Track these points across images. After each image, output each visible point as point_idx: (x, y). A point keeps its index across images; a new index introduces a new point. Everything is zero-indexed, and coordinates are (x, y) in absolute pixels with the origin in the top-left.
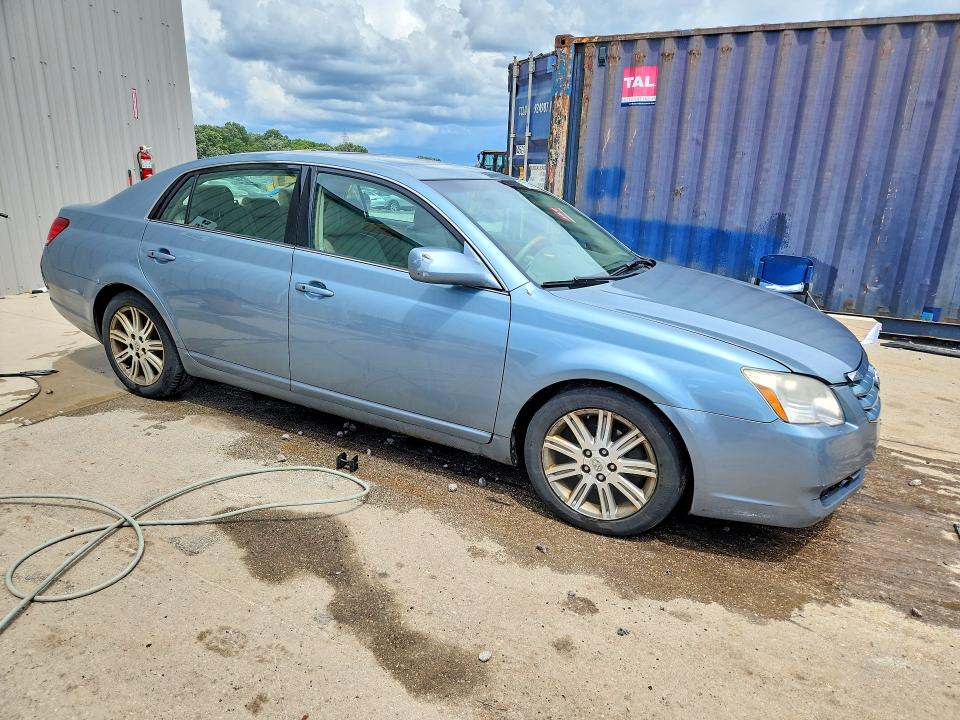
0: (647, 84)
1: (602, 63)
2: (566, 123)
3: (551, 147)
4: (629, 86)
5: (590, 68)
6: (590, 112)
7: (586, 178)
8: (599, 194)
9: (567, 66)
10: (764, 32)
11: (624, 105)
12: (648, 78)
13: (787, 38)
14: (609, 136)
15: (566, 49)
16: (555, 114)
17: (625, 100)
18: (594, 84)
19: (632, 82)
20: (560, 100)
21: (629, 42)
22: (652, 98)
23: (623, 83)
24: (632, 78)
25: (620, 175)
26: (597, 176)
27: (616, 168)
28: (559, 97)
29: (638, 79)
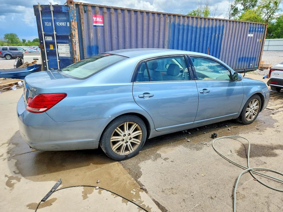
0: (100, 21)
1: (85, 12)
2: (77, 30)
3: (73, 38)
4: (95, 20)
5: (82, 13)
6: (84, 27)
7: (86, 49)
8: (92, 54)
9: (74, 11)
10: (127, 10)
11: (94, 26)
12: (100, 18)
13: (132, 13)
14: (92, 35)
15: (72, 5)
16: (72, 27)
17: (95, 24)
18: (84, 18)
19: (96, 19)
20: (74, 22)
21: (93, 7)
22: (102, 25)
23: (93, 19)
24: (96, 18)
25: (97, 48)
26: (90, 48)
27: (95, 45)
28: (73, 21)
29: (98, 18)
